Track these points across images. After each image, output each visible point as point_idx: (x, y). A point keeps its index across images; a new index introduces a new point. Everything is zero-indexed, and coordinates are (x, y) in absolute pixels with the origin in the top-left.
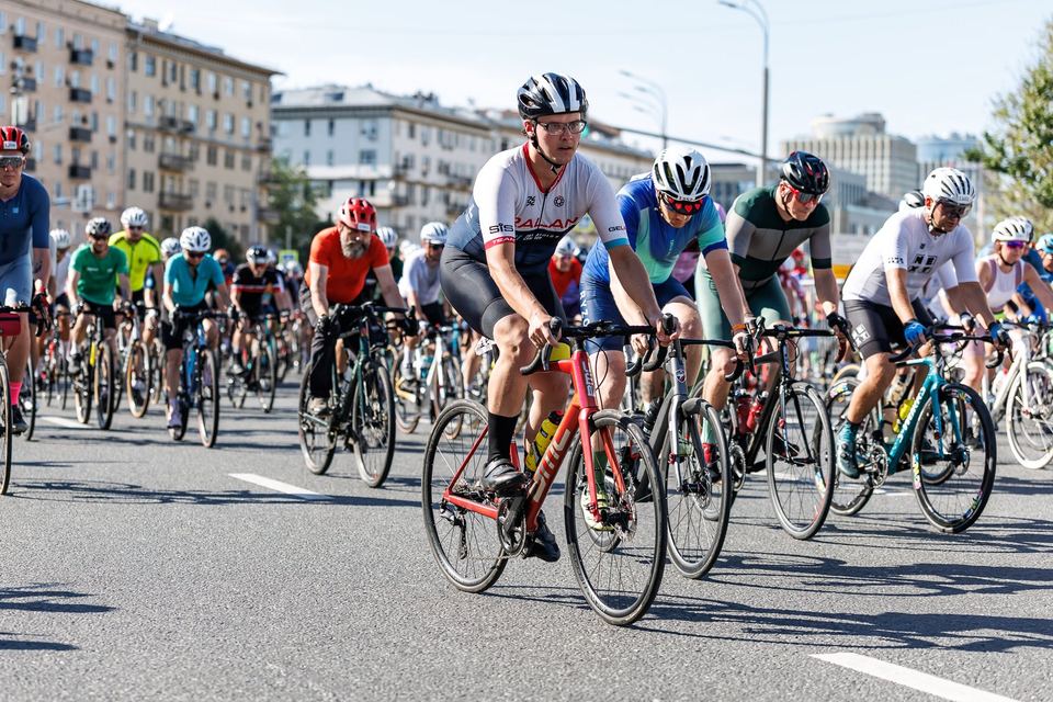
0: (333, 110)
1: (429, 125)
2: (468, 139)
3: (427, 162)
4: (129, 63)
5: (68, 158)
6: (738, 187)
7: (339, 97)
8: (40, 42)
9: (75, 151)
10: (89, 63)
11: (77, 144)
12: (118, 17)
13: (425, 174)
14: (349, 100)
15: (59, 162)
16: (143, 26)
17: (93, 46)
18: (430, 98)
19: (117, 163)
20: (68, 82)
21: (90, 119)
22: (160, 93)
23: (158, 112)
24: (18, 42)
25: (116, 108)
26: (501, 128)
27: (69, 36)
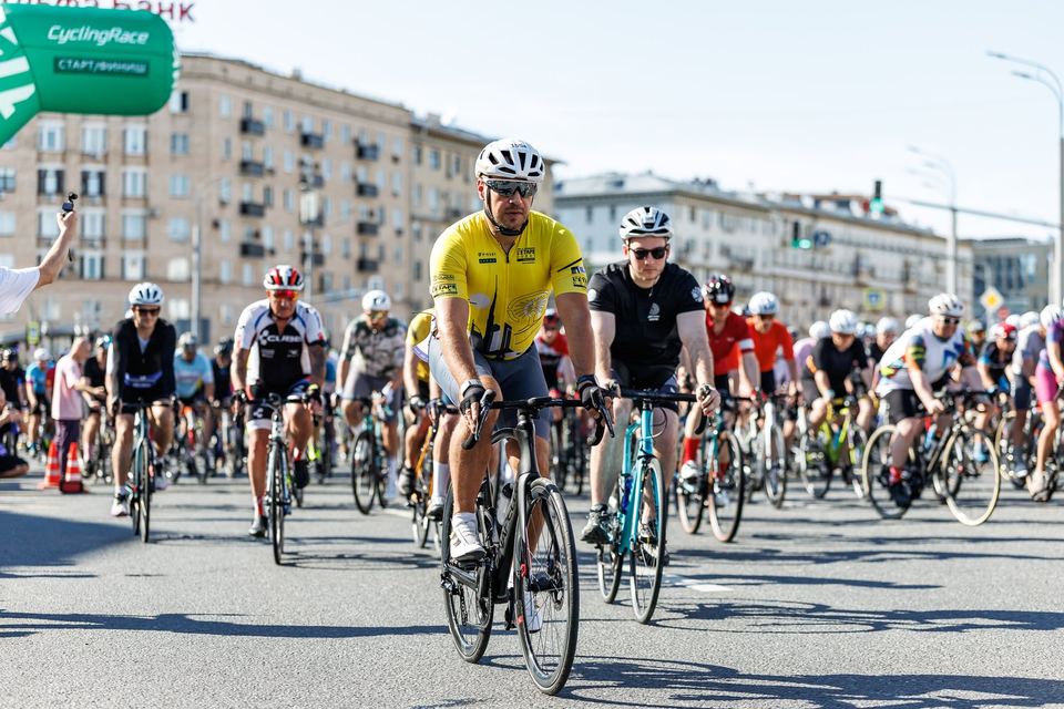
0: (615, 197)
1: (709, 209)
2: (748, 221)
3: (708, 245)
4: (413, 156)
5: (355, 252)
6: (1019, 262)
7: (620, 184)
8: (329, 139)
9: (363, 245)
10: (375, 157)
11: (365, 237)
12: (402, 113)
13: (707, 256)
14: (631, 187)
15: (347, 256)
16: (427, 121)
17: (379, 141)
18: (709, 182)
19: (404, 256)
20: (355, 177)
21: (377, 212)
22: (444, 185)
23: (443, 204)
24: (306, 140)
25: (402, 201)
26: (781, 209)
27: (355, 133)
